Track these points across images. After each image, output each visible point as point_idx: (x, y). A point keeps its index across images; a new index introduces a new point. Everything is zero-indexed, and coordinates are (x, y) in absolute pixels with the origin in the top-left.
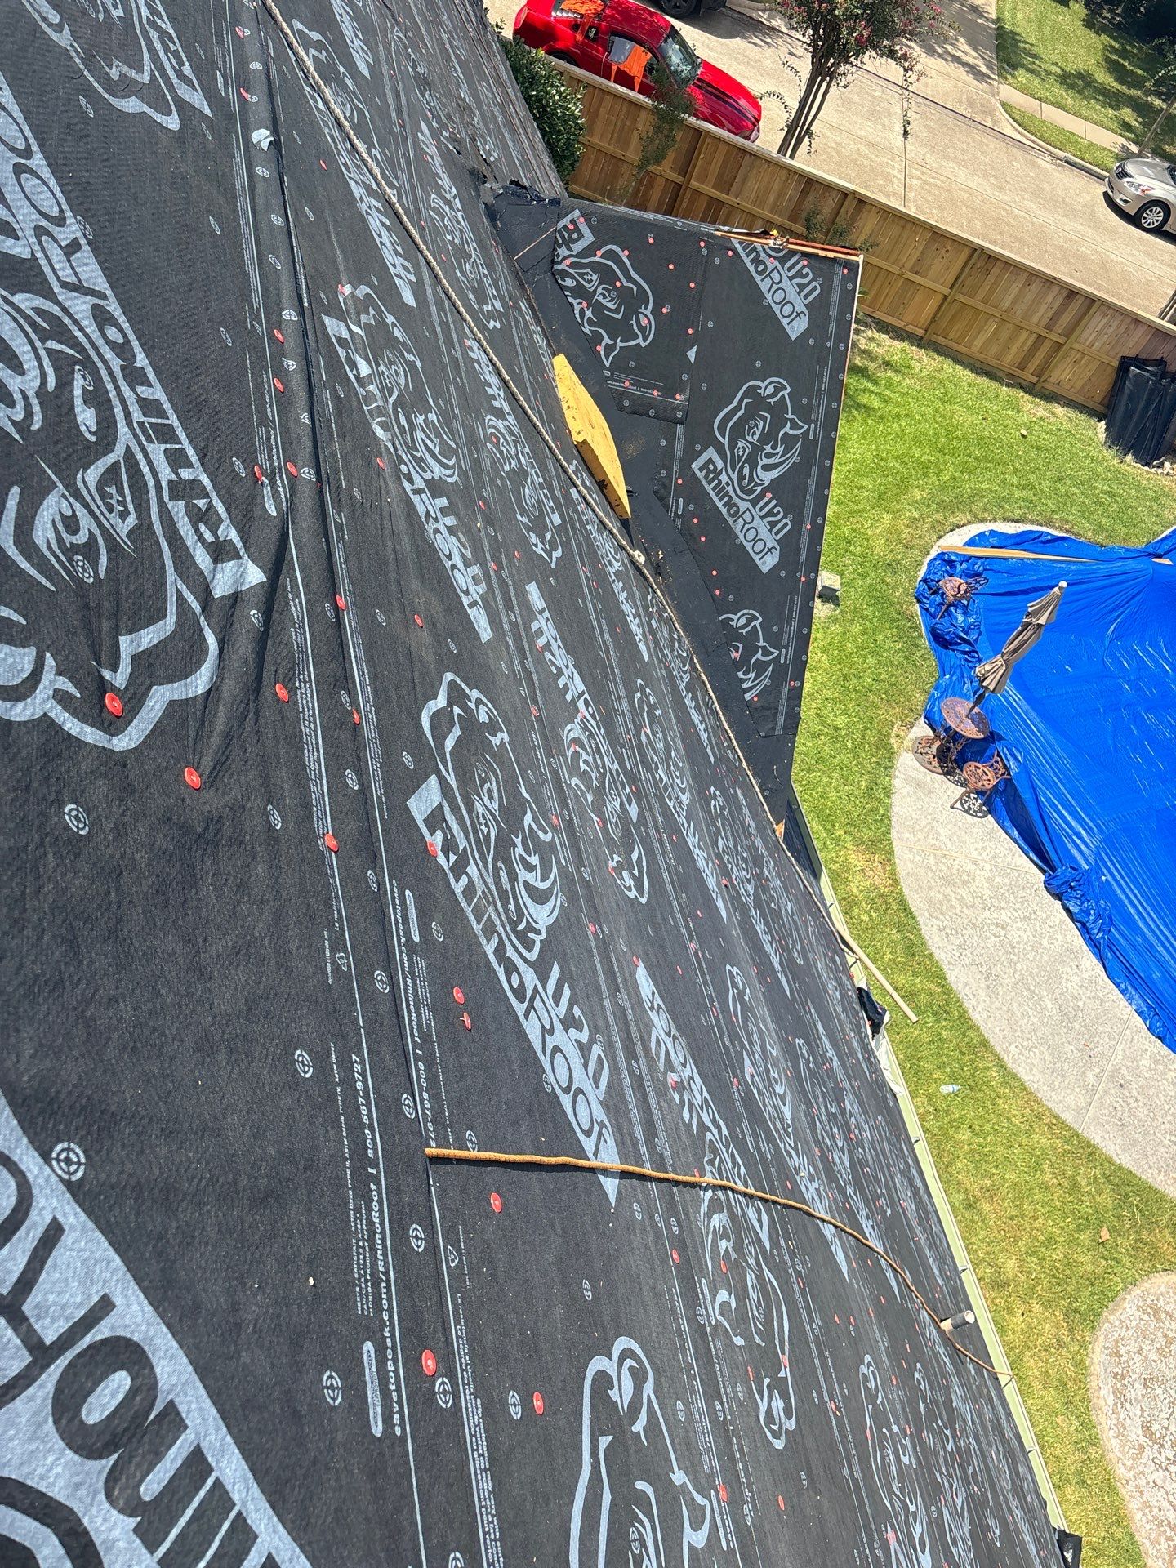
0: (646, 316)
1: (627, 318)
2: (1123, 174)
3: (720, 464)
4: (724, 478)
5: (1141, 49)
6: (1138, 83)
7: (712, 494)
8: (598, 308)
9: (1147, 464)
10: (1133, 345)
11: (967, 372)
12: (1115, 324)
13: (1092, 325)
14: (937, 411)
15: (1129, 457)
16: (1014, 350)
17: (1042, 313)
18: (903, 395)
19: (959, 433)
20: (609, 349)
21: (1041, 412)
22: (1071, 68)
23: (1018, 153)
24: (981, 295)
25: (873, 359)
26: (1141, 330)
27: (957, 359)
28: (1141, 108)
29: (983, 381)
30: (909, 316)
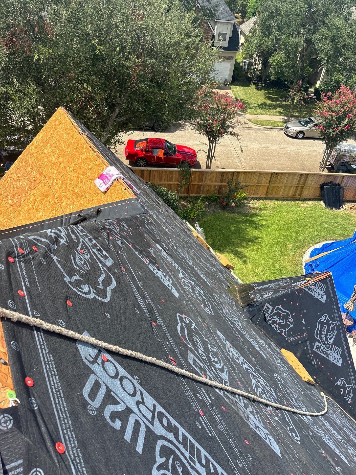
0: (290, 319)
1: (286, 322)
2: (288, 128)
3: (319, 345)
4: (322, 348)
5: (273, 90)
6: (277, 100)
7: (321, 354)
8: (279, 324)
9: (339, 209)
10: (322, 181)
11: (281, 202)
12: (315, 178)
13: (309, 180)
14: (280, 217)
15: (334, 209)
16: (291, 192)
17: (295, 181)
18: (269, 216)
19: (289, 222)
20: (285, 332)
21: (306, 205)
22: (259, 103)
23: (258, 131)
24: (278, 182)
25: (257, 209)
26: (323, 177)
27: (277, 199)
28: (281, 106)
29: (286, 202)
30: (260, 194)
